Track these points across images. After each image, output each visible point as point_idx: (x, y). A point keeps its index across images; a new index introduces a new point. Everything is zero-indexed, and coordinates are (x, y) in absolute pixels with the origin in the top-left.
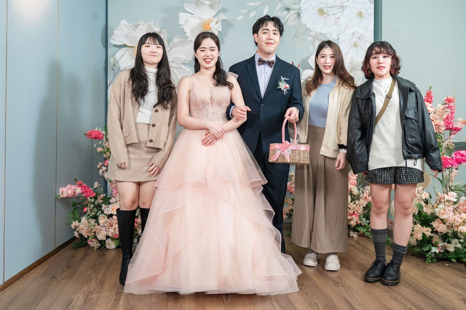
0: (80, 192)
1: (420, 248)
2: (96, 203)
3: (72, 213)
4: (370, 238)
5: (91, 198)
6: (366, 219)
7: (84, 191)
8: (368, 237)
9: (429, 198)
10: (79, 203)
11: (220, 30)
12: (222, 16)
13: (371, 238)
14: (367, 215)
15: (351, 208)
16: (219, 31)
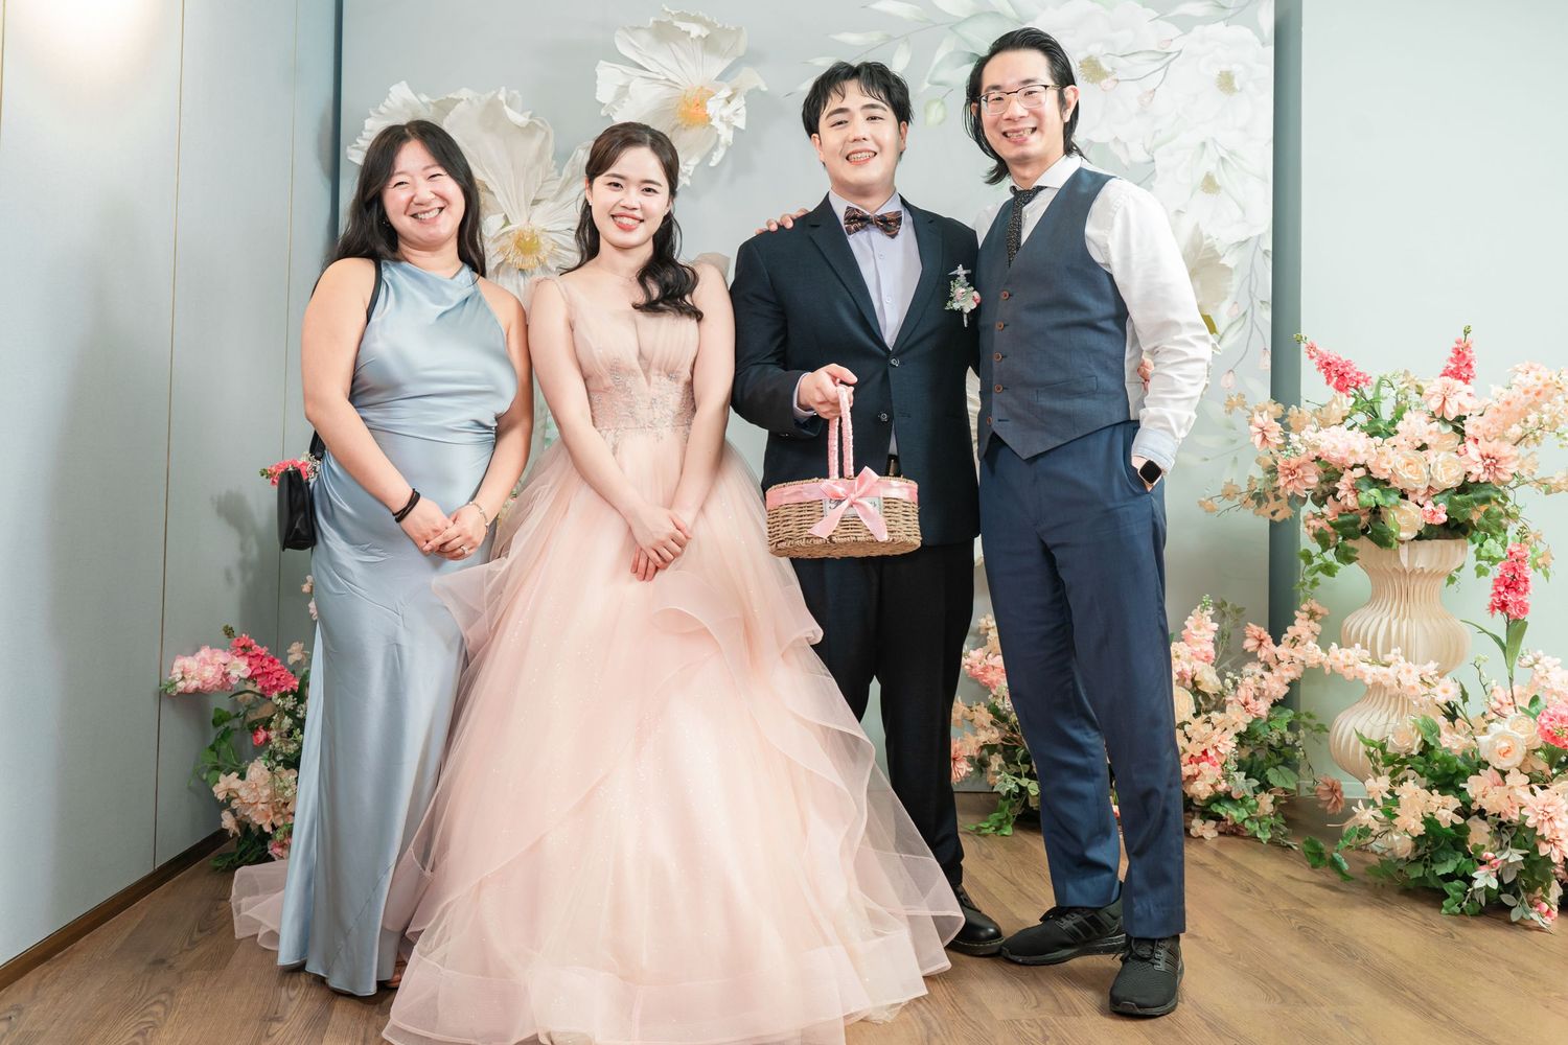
0: (246, 676)
1: (1426, 866)
2: (301, 712)
3: (212, 748)
4: (1259, 840)
5: (283, 695)
6: (1246, 778)
7: (260, 671)
8: (1254, 837)
9: (1460, 702)
10: (237, 716)
11: (741, 123)
12: (752, 78)
13: (1265, 842)
14: (1249, 764)
15: (1196, 736)
16: (735, 128)
